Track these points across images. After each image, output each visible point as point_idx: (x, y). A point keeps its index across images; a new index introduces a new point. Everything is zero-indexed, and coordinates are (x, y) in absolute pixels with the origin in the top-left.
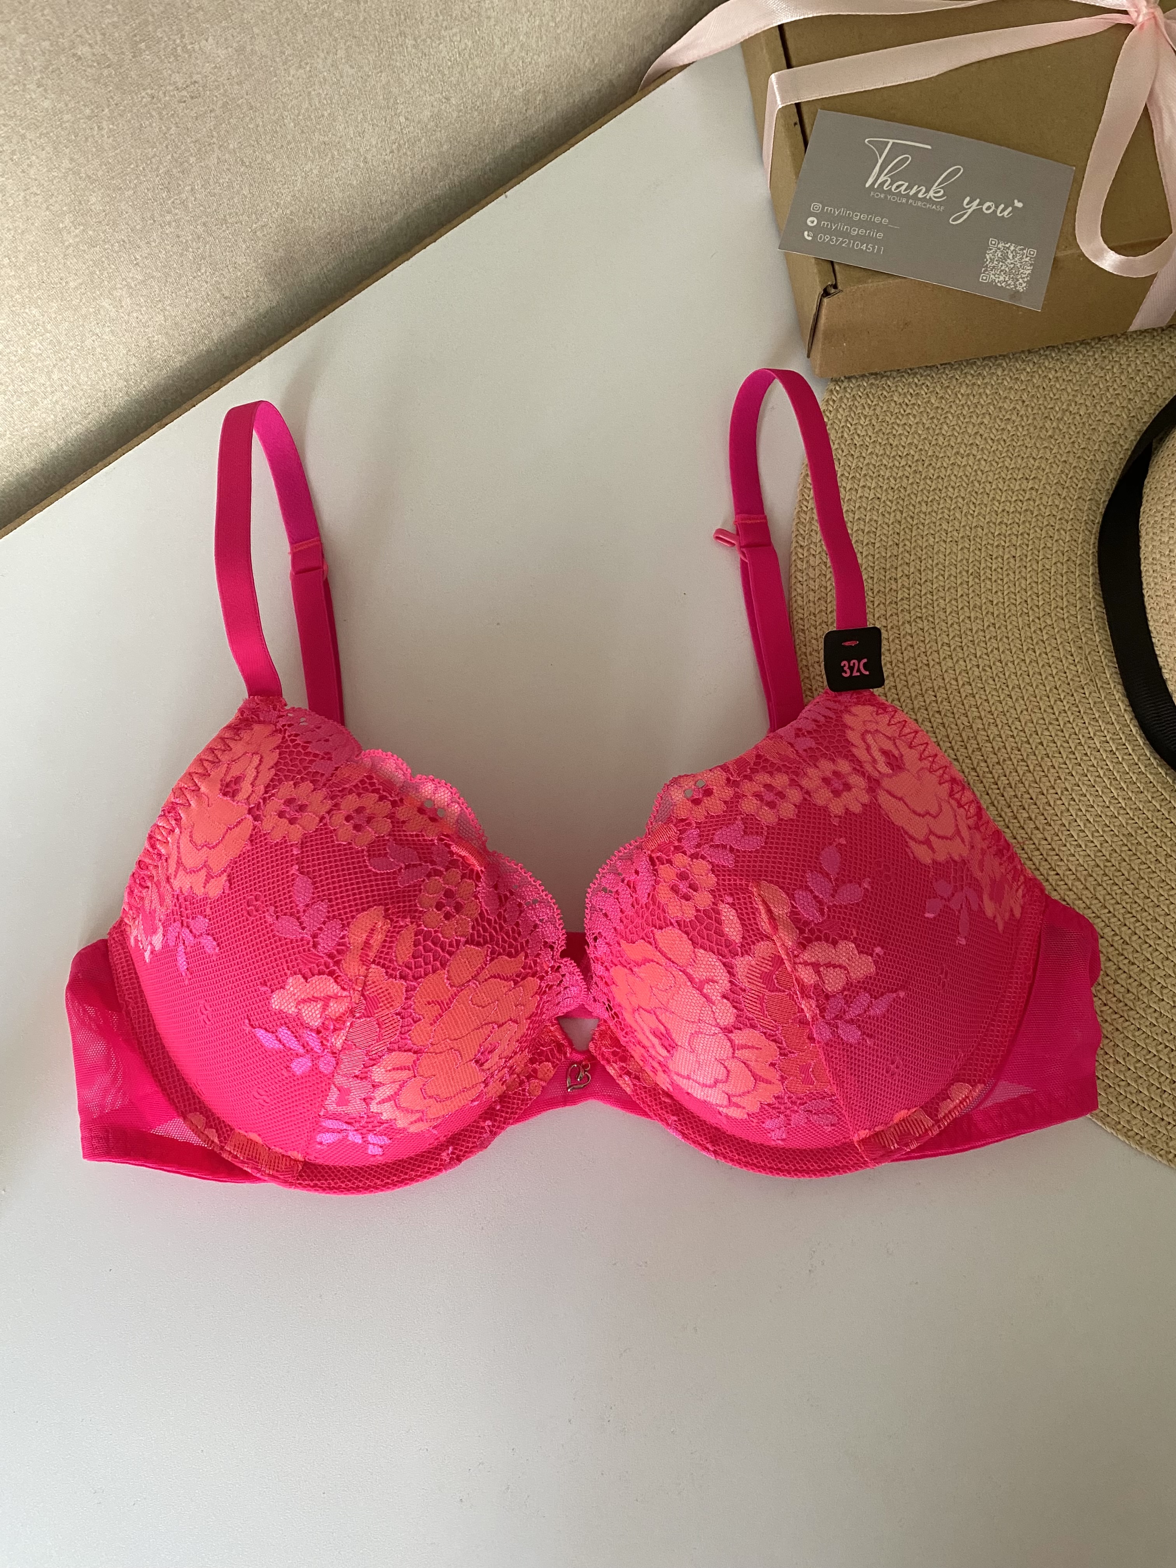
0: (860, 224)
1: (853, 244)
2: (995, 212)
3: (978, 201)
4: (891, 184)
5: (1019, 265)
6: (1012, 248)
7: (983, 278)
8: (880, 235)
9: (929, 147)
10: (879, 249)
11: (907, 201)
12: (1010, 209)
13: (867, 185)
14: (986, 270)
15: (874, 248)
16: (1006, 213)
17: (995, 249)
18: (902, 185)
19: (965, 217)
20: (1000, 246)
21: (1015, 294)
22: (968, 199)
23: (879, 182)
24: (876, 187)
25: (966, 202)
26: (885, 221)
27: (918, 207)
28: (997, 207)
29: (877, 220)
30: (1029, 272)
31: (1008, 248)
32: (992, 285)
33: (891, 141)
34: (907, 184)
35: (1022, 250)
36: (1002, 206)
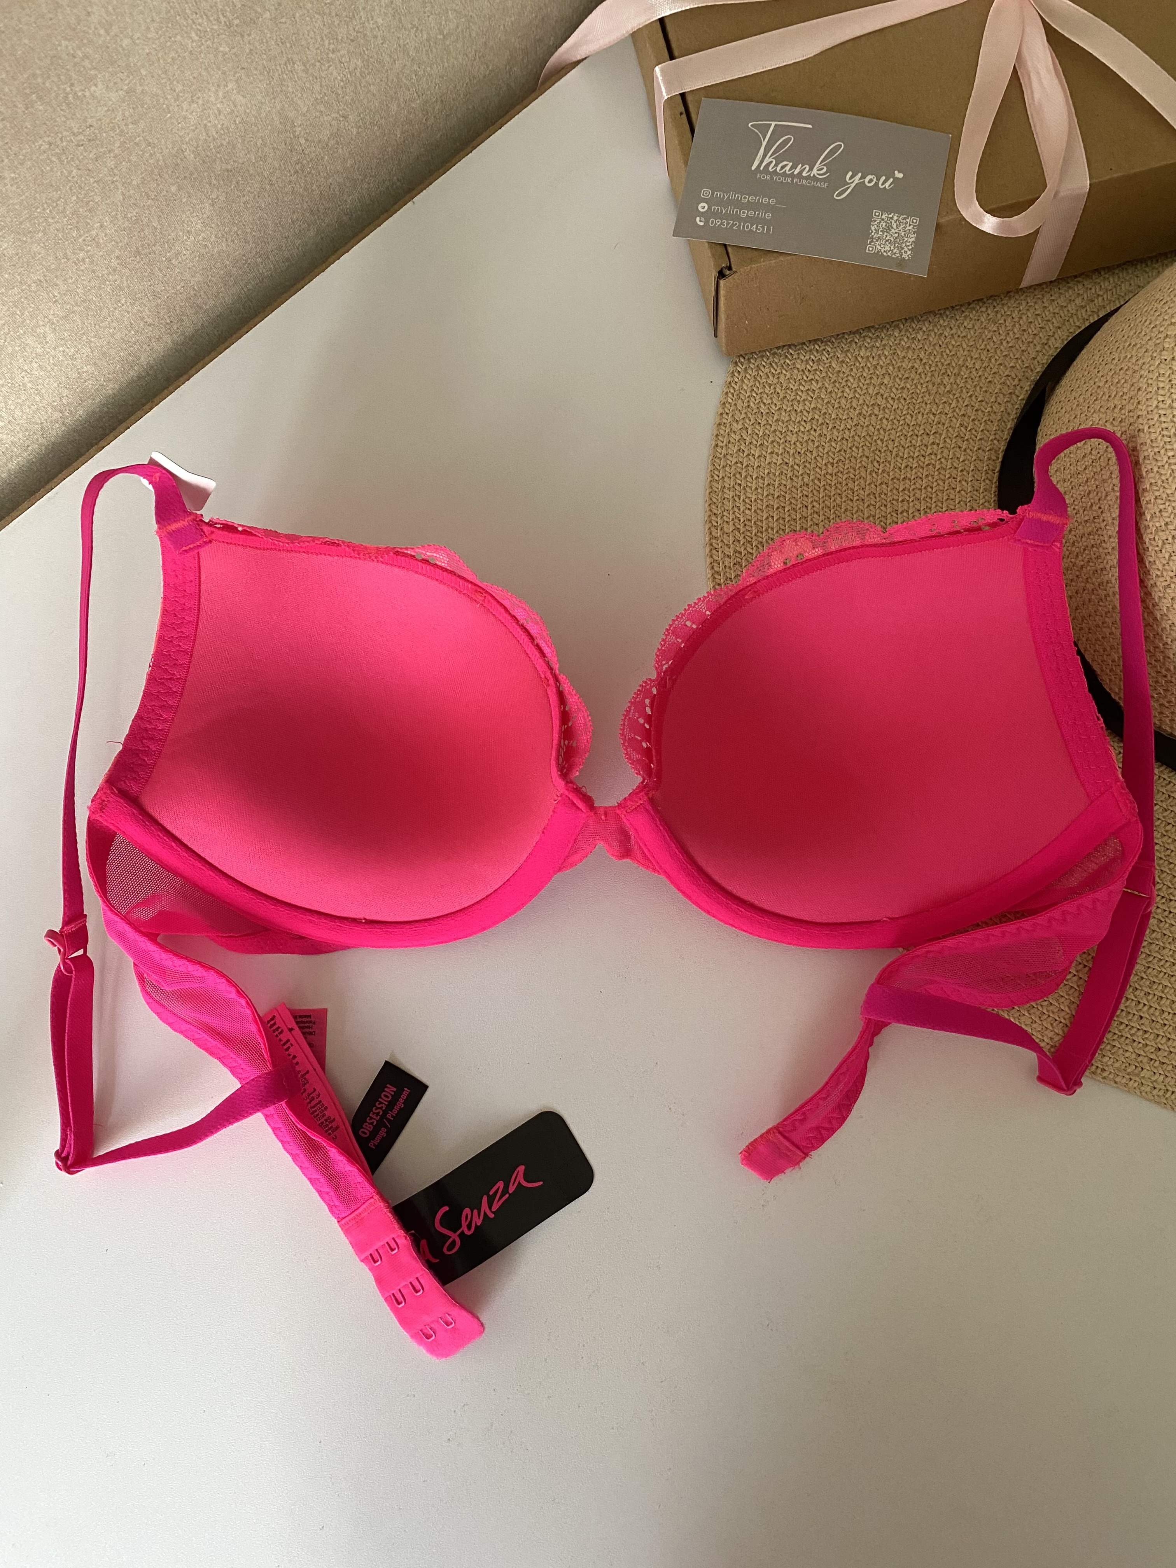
0: (750, 206)
1: (743, 227)
2: (876, 184)
3: (860, 174)
4: (776, 165)
5: (903, 234)
6: (895, 218)
7: (869, 249)
8: (769, 216)
9: (810, 126)
10: (768, 229)
11: (792, 181)
12: (891, 180)
13: (753, 168)
14: (872, 241)
15: (763, 229)
16: (887, 184)
17: (879, 219)
18: (786, 165)
19: (849, 190)
20: (883, 217)
21: (901, 262)
22: (850, 173)
23: (764, 164)
24: (761, 169)
25: (848, 176)
26: (772, 201)
27: (802, 186)
28: (878, 180)
29: (765, 200)
30: (913, 239)
31: (892, 218)
32: (877, 254)
33: (773, 123)
34: (791, 164)
35: (904, 219)
36: (884, 178)
